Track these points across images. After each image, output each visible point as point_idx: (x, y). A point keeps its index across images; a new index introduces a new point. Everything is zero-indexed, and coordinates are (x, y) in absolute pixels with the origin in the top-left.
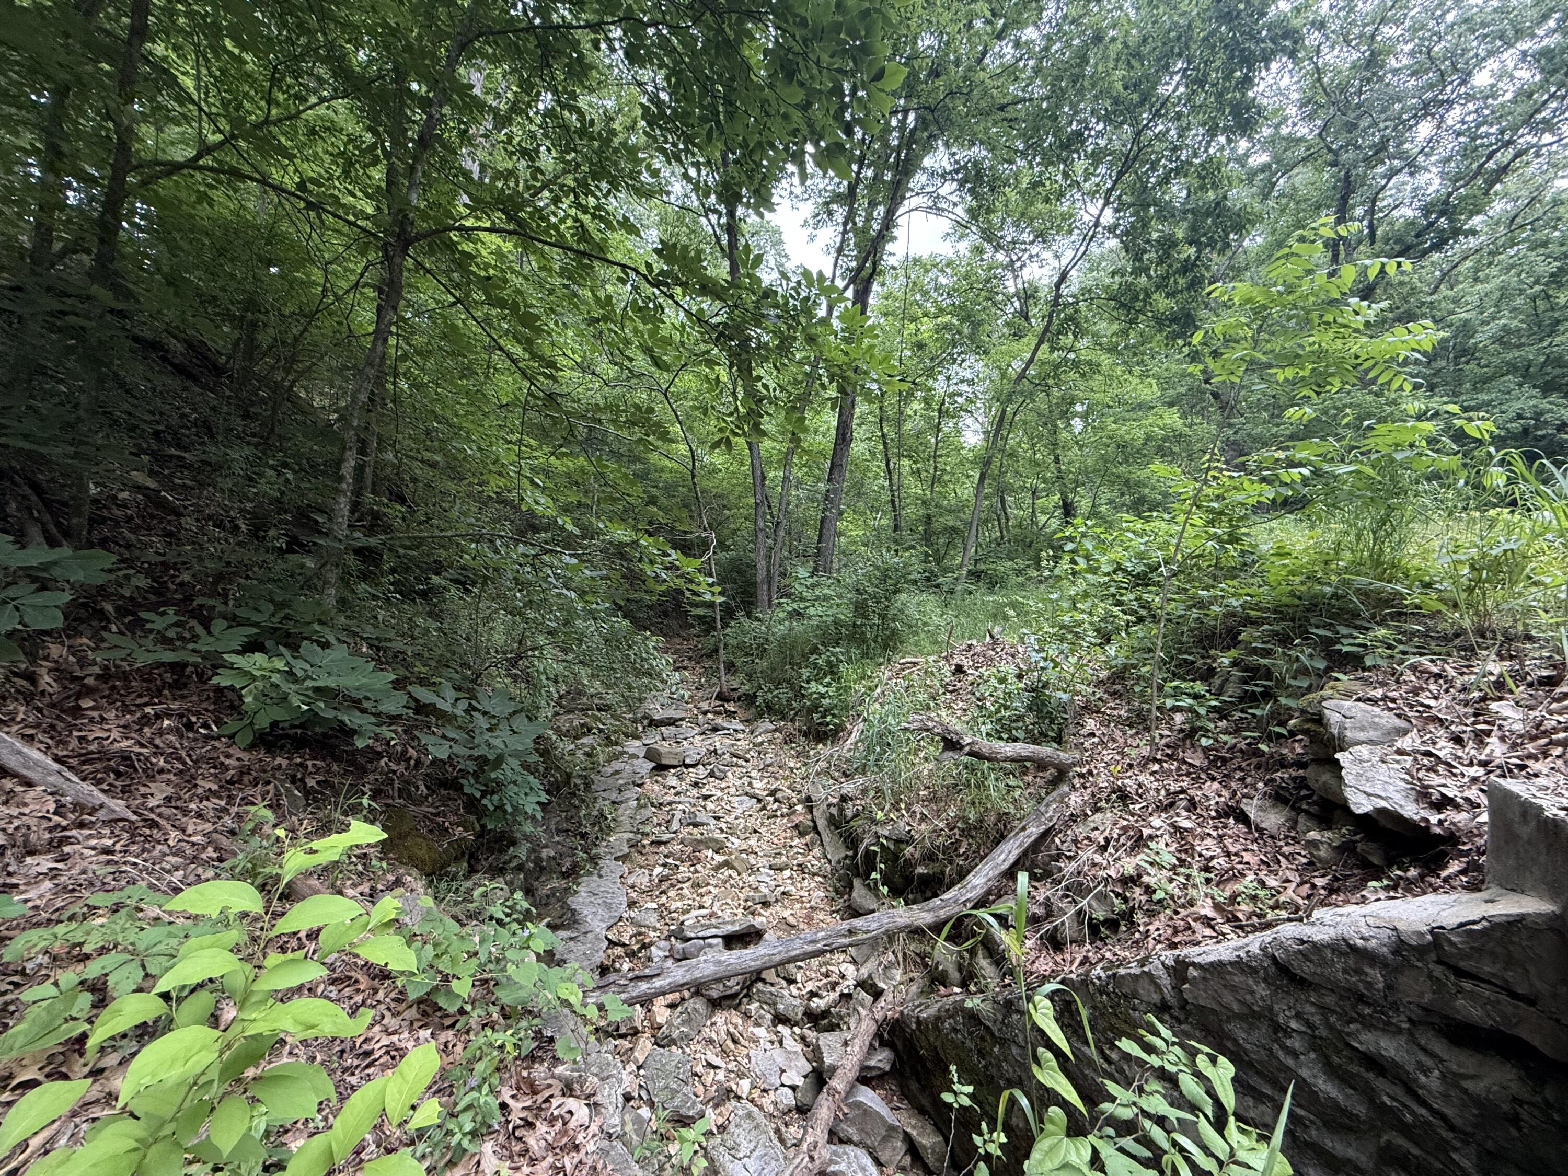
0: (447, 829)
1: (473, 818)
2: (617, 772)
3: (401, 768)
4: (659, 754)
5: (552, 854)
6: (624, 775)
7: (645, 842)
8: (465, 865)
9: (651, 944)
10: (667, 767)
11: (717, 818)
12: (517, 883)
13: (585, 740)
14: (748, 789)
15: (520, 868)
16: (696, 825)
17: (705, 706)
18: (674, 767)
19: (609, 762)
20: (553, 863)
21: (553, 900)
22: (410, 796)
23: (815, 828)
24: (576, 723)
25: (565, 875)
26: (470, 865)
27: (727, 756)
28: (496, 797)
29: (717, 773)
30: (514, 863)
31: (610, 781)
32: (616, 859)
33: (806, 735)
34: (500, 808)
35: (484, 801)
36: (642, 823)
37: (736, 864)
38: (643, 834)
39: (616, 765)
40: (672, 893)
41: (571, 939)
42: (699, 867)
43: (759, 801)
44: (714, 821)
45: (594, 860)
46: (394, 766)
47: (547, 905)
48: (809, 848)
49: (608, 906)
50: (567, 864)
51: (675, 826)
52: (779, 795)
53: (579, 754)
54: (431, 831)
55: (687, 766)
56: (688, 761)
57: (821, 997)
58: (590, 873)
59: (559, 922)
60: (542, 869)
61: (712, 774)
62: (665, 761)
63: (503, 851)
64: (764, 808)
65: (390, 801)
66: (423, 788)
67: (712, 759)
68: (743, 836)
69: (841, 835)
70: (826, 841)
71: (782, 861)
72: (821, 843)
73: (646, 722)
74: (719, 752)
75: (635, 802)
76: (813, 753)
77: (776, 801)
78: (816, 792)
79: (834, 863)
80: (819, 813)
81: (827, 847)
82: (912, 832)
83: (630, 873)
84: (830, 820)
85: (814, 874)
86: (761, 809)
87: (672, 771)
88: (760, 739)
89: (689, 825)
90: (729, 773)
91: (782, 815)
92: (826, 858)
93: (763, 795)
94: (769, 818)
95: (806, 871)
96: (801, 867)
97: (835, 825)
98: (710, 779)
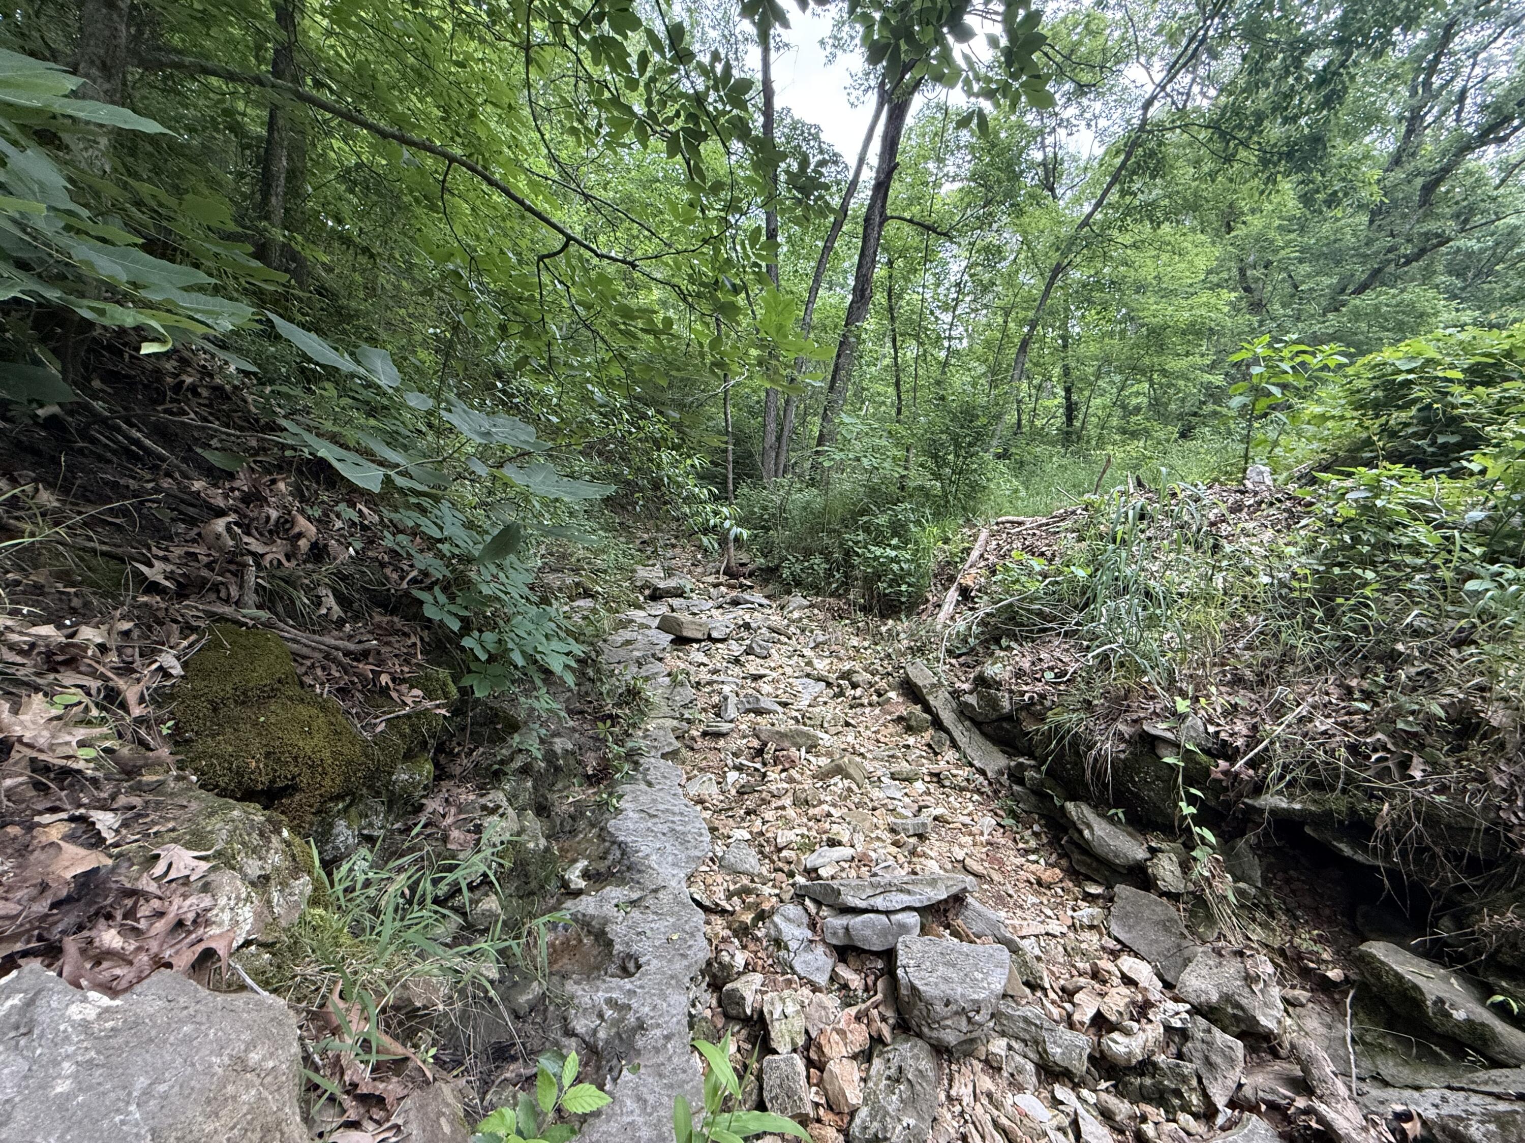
0: (384, 691)
1: (443, 673)
2: (628, 642)
3: (275, 552)
4: (680, 624)
5: (570, 746)
6: (638, 645)
7: (695, 733)
8: (429, 767)
9: (773, 911)
10: (689, 641)
11: (785, 705)
12: (524, 798)
13: (581, 603)
14: (808, 669)
15: (525, 770)
16: (759, 712)
17: (711, 579)
18: (698, 641)
19: (616, 629)
20: (572, 762)
21: (582, 824)
22: (292, 612)
23: (937, 724)
24: (569, 581)
25: (592, 780)
26: (437, 765)
27: (764, 630)
28: (490, 637)
29: (757, 650)
30: (517, 763)
31: (622, 652)
32: (664, 756)
33: (863, 609)
34: (498, 657)
35: (467, 642)
36: (685, 706)
37: (851, 771)
38: (689, 721)
39: (626, 634)
40: (769, 815)
41: (633, 903)
42: (793, 772)
43: (829, 685)
44: (780, 709)
45: (633, 757)
46: (255, 545)
47: (573, 832)
48: (933, 751)
49: (680, 838)
50: (591, 763)
51: (732, 712)
52: (856, 678)
53: (577, 617)
54: (343, 692)
55: (716, 641)
56: (715, 635)
57: (1128, 1033)
58: (632, 780)
59: (602, 866)
60: (558, 769)
61: (749, 651)
62: (687, 633)
63: (499, 739)
64: (841, 694)
65: (227, 610)
66: (330, 601)
67: (745, 634)
68: (833, 730)
69: (984, 734)
70: (962, 741)
71: (903, 767)
72: (954, 745)
73: (647, 592)
74: (753, 625)
75: (667, 679)
76: (883, 629)
77: (854, 686)
78: (921, 675)
79: (989, 774)
80: (940, 702)
81: (968, 751)
82: (1223, 735)
83: (689, 779)
84: (964, 712)
85: (962, 789)
86: (836, 696)
87: (696, 646)
88: (796, 615)
89: (748, 711)
90: (773, 651)
91: (870, 705)
92: (971, 765)
93: (832, 677)
94: (851, 707)
95: (947, 783)
96: (937, 777)
97: (972, 720)
98: (752, 657)
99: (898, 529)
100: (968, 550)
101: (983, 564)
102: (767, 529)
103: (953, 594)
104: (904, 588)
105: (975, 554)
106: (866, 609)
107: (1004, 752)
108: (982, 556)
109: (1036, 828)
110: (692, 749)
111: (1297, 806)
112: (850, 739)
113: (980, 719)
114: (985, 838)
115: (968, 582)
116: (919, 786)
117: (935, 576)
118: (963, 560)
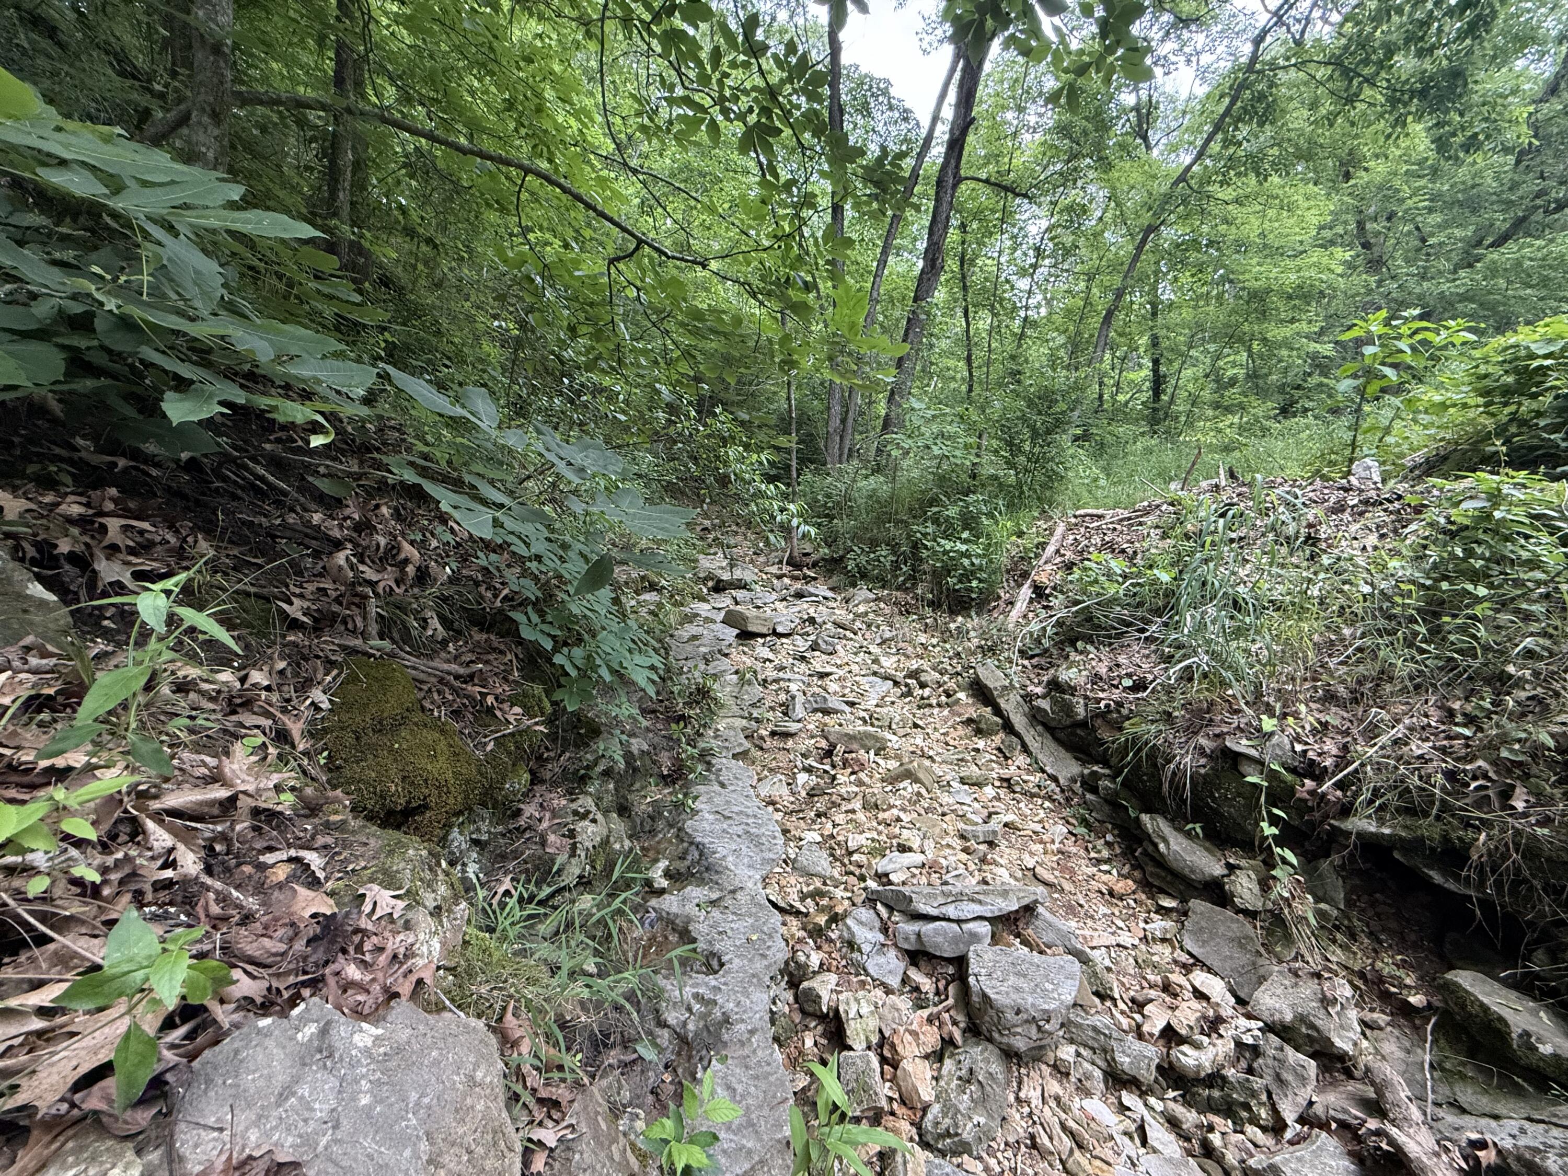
0: (490, 710)
1: (538, 689)
2: (694, 638)
3: (387, 579)
4: (745, 619)
5: (645, 747)
6: (704, 641)
7: (764, 733)
8: (527, 776)
9: (846, 914)
10: (754, 635)
11: (852, 704)
12: (608, 799)
13: (647, 596)
14: (875, 667)
15: (607, 773)
16: (826, 712)
17: (774, 569)
18: (763, 636)
19: (682, 624)
20: (648, 762)
21: (661, 825)
22: (406, 637)
23: (1008, 727)
24: (634, 575)
25: (667, 780)
26: (532, 772)
27: (829, 626)
28: (578, 652)
29: (823, 646)
30: (600, 768)
31: (689, 648)
32: (735, 756)
33: (931, 604)
34: (587, 670)
35: (558, 659)
36: (753, 705)
37: (921, 775)
38: (757, 721)
39: (691, 629)
40: (840, 818)
41: (713, 903)
42: (862, 775)
43: (896, 683)
44: (847, 709)
45: (705, 757)
46: (369, 573)
47: (652, 832)
48: (1004, 755)
49: (755, 841)
50: (666, 762)
51: (799, 712)
52: (924, 677)
53: (643, 612)
54: (456, 714)
55: (781, 635)
56: (780, 629)
58: (705, 780)
59: (682, 866)
60: (635, 770)
61: (814, 647)
62: (752, 628)
63: (582, 743)
64: (909, 693)
65: (357, 642)
66: (435, 623)
67: (810, 629)
68: (901, 732)
69: (1057, 740)
70: (1033, 745)
71: (973, 771)
72: (1026, 749)
73: (710, 584)
74: (819, 620)
75: (735, 677)
76: (952, 626)
77: (923, 686)
78: (992, 677)
79: (1062, 781)
80: (1011, 705)
81: (1040, 756)
82: (1311, 755)
83: (759, 780)
84: (1036, 717)
85: (1033, 796)
86: (903, 695)
87: (761, 640)
88: (862, 609)
89: (815, 710)
90: (838, 647)
91: (939, 705)
92: (1043, 771)
93: (900, 676)
94: (919, 707)
95: (1018, 789)
96: (1007, 782)
97: (1044, 725)
98: (817, 653)
99: (969, 521)
100: (1042, 546)
101: (1059, 560)
102: (831, 518)
103: (1026, 592)
104: (974, 584)
105: (1050, 549)
106: (935, 605)
107: (1077, 759)
108: (1058, 551)
109: (1109, 837)
110: (762, 749)
111: (1387, 831)
112: (919, 741)
113: (1053, 724)
114: (1055, 847)
115: (1043, 578)
116: (989, 791)
117: (1008, 572)
118: (1037, 556)
